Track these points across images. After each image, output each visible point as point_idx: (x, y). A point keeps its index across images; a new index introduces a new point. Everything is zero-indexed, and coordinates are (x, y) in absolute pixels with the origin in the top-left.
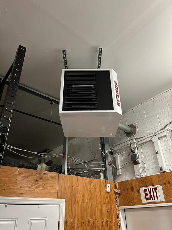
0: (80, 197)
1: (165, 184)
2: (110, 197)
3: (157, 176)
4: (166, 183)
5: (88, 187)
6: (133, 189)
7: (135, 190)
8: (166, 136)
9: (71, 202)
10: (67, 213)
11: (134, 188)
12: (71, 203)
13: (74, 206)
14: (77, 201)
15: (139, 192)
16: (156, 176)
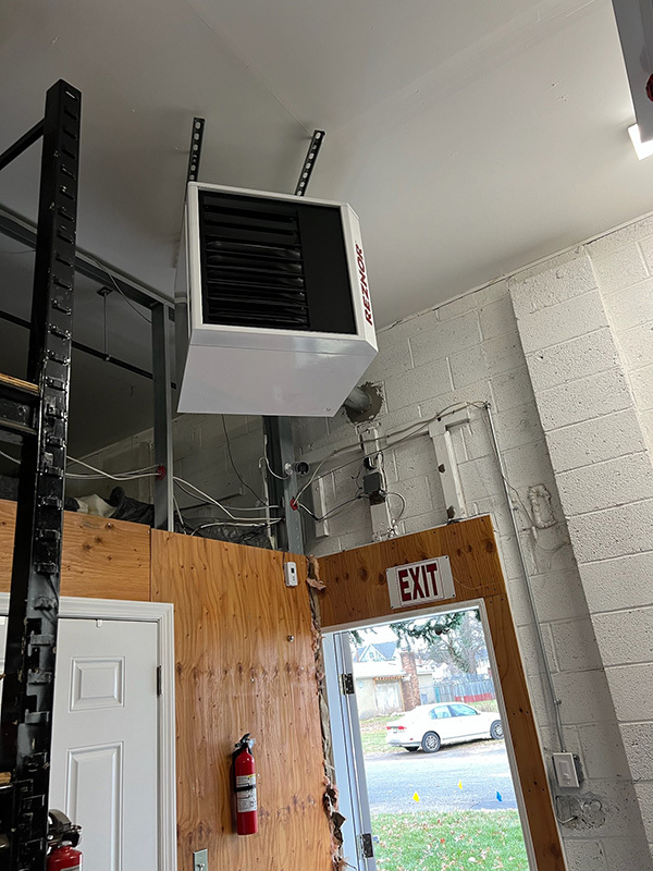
0: (213, 601)
1: (459, 552)
2: (296, 601)
3: (437, 532)
4: (462, 550)
5: (237, 571)
6: (364, 574)
7: (372, 575)
8: (468, 421)
9: (188, 612)
10: (180, 646)
11: (369, 570)
12: (189, 616)
13: (199, 626)
14: (205, 611)
15: (382, 579)
16: (434, 531)
